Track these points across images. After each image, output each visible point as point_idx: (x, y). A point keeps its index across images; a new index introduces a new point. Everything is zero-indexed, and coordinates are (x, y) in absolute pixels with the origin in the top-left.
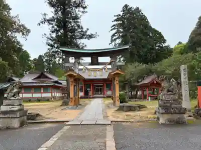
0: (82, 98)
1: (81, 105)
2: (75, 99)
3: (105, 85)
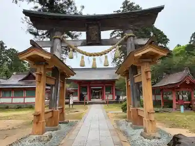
0: (75, 103)
1: (66, 123)
2: (53, 115)
3: (105, 88)
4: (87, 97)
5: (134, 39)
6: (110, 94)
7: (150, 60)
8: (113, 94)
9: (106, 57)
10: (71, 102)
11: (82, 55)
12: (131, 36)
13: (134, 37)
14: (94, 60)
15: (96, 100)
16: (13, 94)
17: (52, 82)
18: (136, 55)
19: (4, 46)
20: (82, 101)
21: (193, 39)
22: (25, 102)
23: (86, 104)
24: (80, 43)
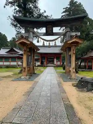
2: (30, 69)
3: (55, 57)
4: (45, 63)
5: (70, 33)
7: (76, 45)
8: (60, 62)
9: (55, 42)
10: (37, 65)
11: (43, 41)
12: (68, 31)
13: (70, 31)
15: (50, 65)
17: (29, 54)
18: (68, 42)
20: (42, 65)
22: (11, 64)
23: (45, 66)
24: (42, 34)
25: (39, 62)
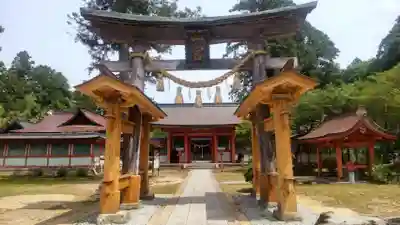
0: (162, 167)
2: (130, 182)
3: (216, 140)
5: (265, 59)
6: (226, 150)
7: (288, 96)
8: (231, 151)
9: (218, 89)
10: (156, 166)
11: (178, 85)
12: (259, 55)
13: (265, 55)
14: (198, 93)
15: (200, 162)
16: (49, 150)
19: (30, 60)
20: (175, 164)
21: (383, 50)
24: (174, 65)
25: (165, 154)
